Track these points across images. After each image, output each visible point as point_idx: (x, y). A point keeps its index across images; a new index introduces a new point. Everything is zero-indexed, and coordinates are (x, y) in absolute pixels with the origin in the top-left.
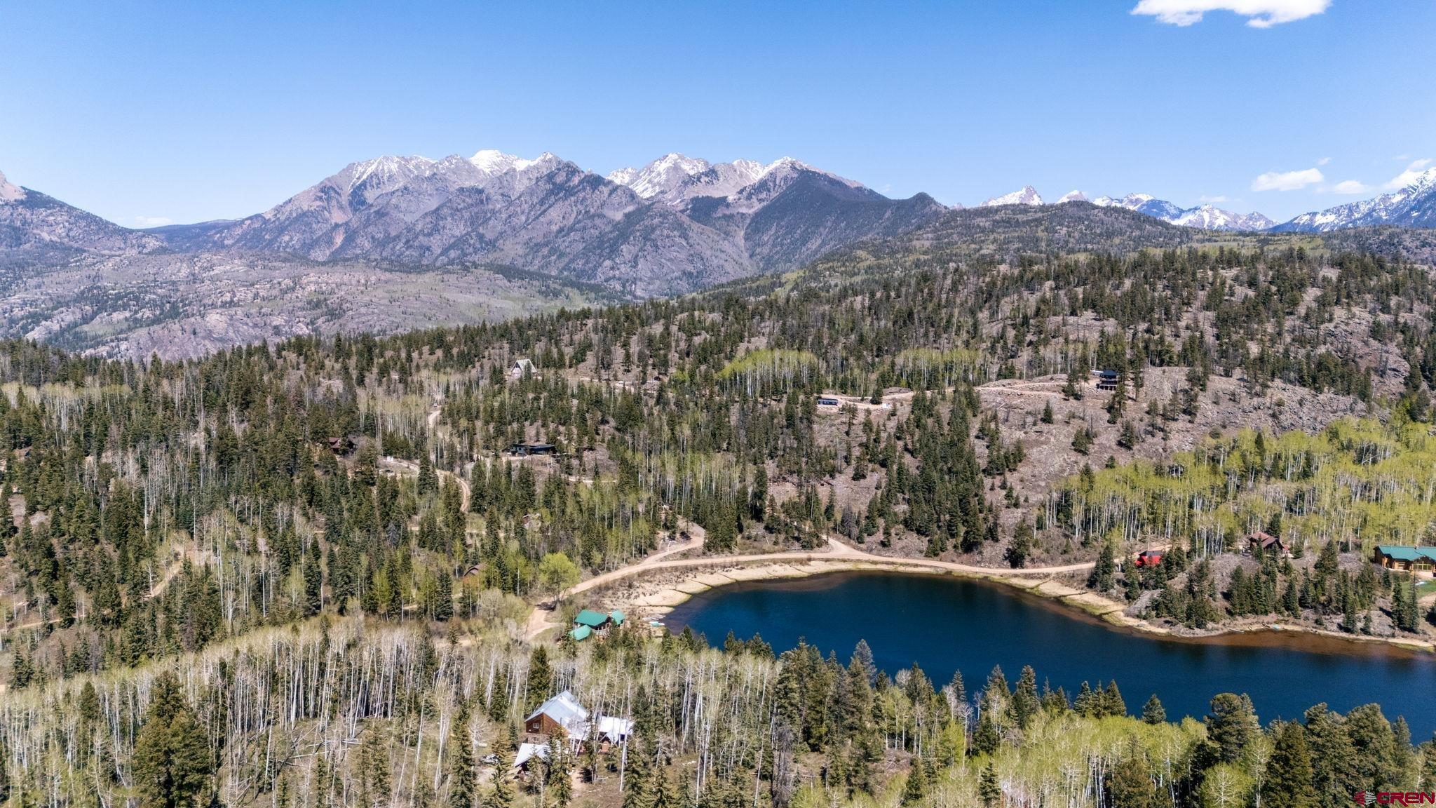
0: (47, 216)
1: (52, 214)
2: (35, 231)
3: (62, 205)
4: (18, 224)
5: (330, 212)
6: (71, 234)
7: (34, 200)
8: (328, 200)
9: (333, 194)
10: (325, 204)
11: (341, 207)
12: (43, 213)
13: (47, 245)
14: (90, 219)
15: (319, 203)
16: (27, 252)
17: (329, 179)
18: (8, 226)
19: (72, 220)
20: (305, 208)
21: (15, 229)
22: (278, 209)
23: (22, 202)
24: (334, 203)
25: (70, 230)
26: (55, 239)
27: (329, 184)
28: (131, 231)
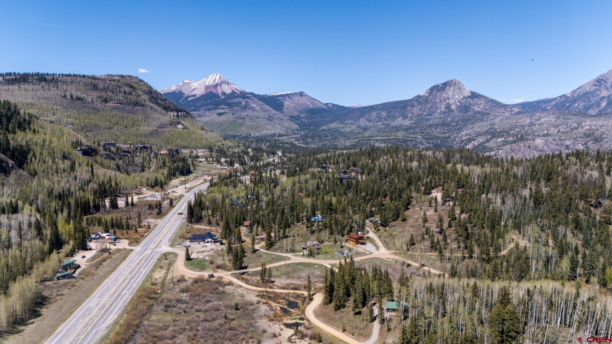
0: (478, 101)
1: (479, 100)
2: (473, 107)
3: (483, 97)
4: (467, 105)
5: (600, 91)
6: (486, 108)
7: (474, 95)
8: (600, 86)
9: (603, 82)
10: (598, 88)
11: (607, 88)
12: (476, 100)
13: (476, 112)
14: (493, 101)
15: (595, 87)
16: (469, 115)
17: (601, 76)
18: (464, 106)
19: (486, 102)
20: (588, 90)
21: (466, 107)
22: (574, 92)
23: (469, 97)
24: (603, 86)
25: (485, 106)
26: (480, 110)
27: (601, 78)
28: (508, 105)
